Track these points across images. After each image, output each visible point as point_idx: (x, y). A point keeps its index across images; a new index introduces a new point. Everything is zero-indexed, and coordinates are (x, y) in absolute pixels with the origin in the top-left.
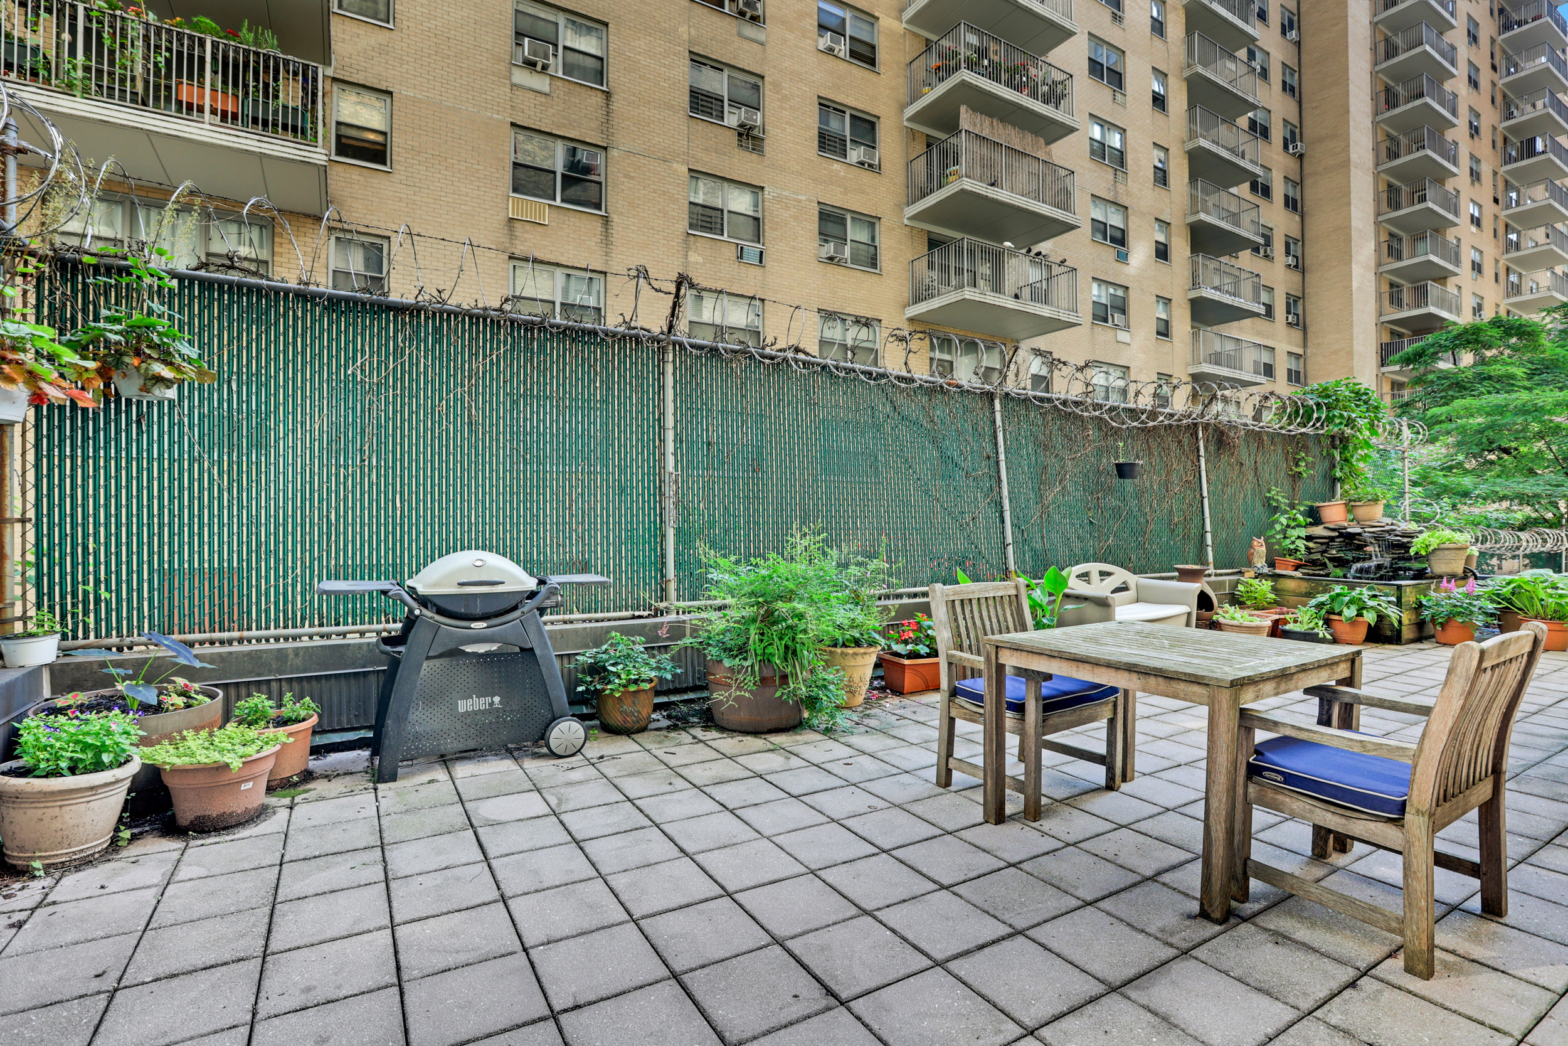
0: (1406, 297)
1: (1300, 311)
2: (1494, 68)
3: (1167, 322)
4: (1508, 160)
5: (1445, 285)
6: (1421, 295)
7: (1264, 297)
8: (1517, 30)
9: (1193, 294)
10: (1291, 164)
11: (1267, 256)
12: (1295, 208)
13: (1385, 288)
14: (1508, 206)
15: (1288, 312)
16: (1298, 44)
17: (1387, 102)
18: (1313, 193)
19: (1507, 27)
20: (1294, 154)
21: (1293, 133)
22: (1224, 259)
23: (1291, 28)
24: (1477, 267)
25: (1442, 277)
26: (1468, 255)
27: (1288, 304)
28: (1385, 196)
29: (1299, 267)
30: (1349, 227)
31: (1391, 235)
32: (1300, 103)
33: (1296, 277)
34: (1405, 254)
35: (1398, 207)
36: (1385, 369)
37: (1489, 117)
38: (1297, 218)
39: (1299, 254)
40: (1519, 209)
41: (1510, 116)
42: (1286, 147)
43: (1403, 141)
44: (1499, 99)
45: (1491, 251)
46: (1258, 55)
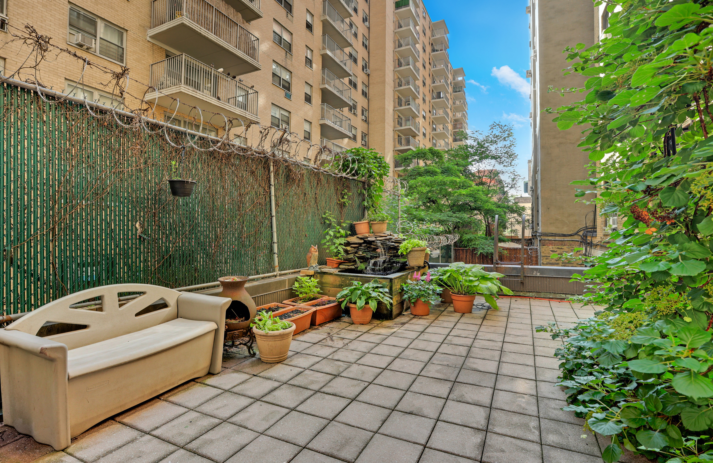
0: (403, 142)
1: (367, 140)
2: (430, 63)
3: (309, 133)
4: (433, 98)
5: (415, 139)
6: (408, 143)
7: (353, 131)
8: (436, 53)
9: (322, 122)
10: (365, 77)
11: (355, 114)
12: (366, 96)
13: (397, 137)
14: (433, 115)
15: (362, 140)
16: (369, 28)
17: (398, 65)
18: (372, 92)
19: (434, 50)
20: (366, 74)
21: (366, 64)
22: (338, 110)
23: (367, 21)
24: (424, 135)
25: (414, 136)
26: (422, 130)
27: (362, 136)
28: (397, 100)
29: (366, 121)
30: (385, 108)
31: (399, 116)
32: (369, 53)
33: (365, 125)
34: (403, 125)
35: (401, 106)
36: (396, 169)
37: (428, 81)
38: (367, 101)
39: (367, 116)
40: (436, 116)
41: (434, 82)
42: (363, 70)
43: (403, 82)
44: (431, 75)
45: (428, 131)
46: (354, 26)
